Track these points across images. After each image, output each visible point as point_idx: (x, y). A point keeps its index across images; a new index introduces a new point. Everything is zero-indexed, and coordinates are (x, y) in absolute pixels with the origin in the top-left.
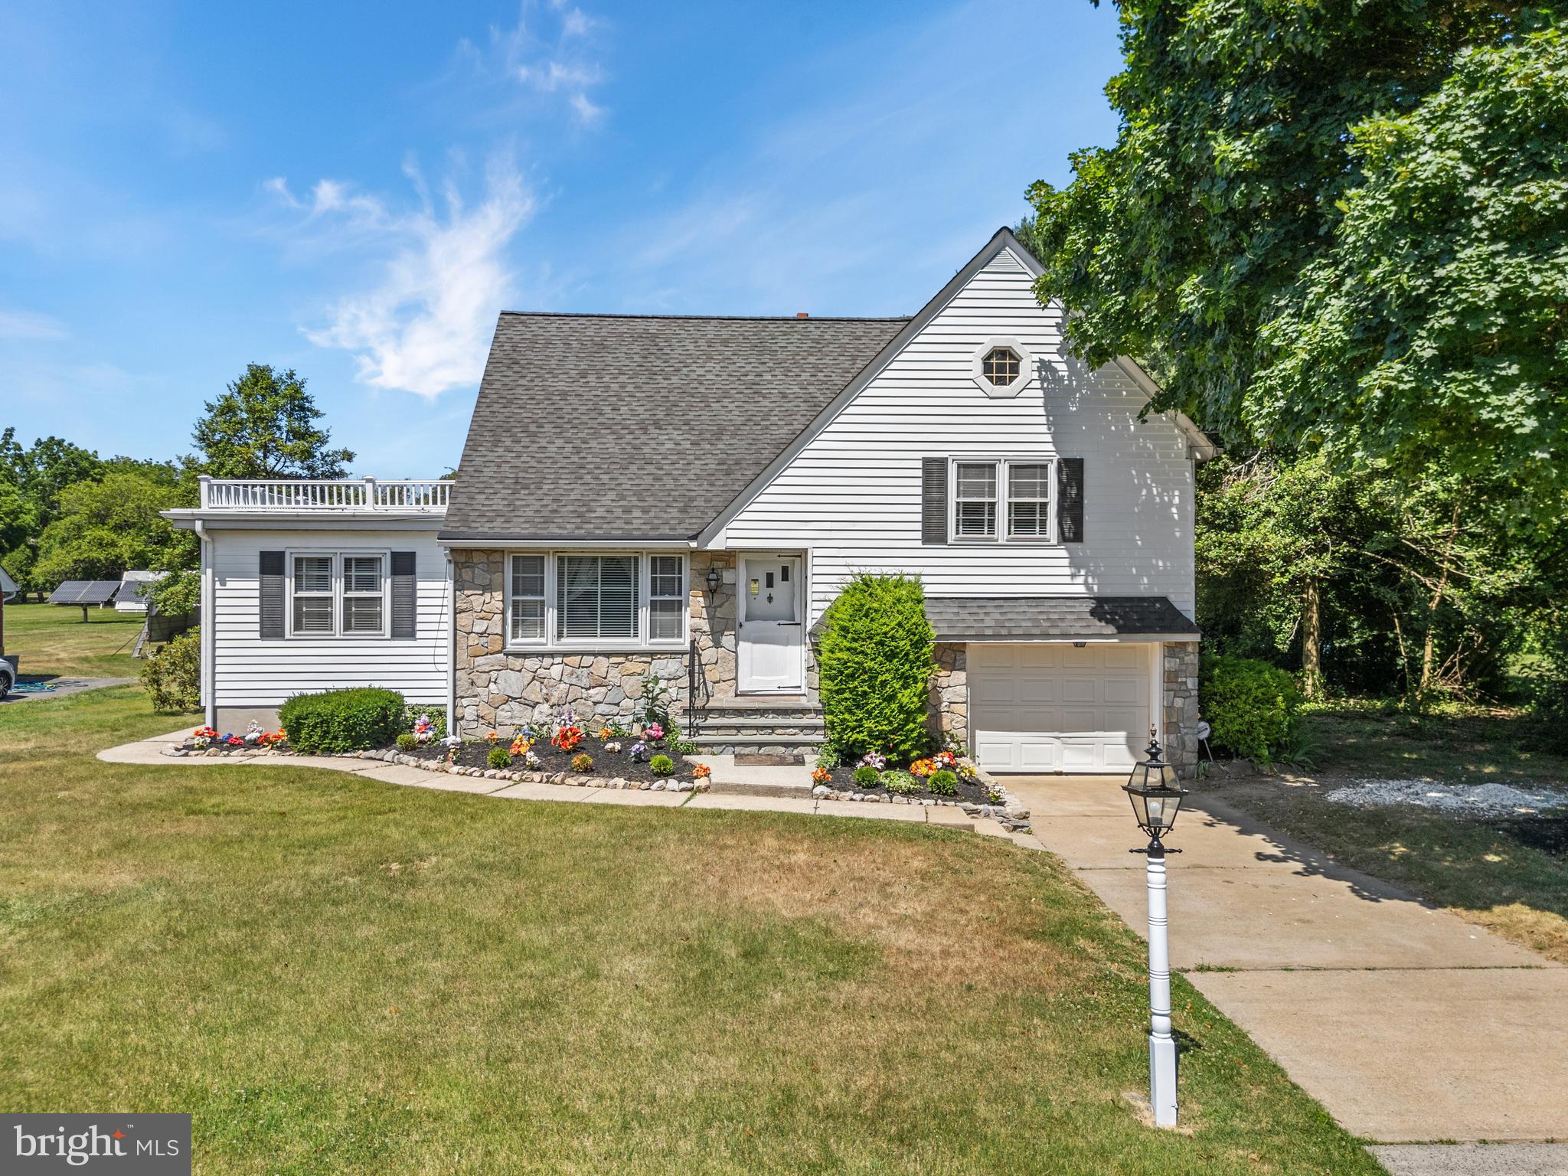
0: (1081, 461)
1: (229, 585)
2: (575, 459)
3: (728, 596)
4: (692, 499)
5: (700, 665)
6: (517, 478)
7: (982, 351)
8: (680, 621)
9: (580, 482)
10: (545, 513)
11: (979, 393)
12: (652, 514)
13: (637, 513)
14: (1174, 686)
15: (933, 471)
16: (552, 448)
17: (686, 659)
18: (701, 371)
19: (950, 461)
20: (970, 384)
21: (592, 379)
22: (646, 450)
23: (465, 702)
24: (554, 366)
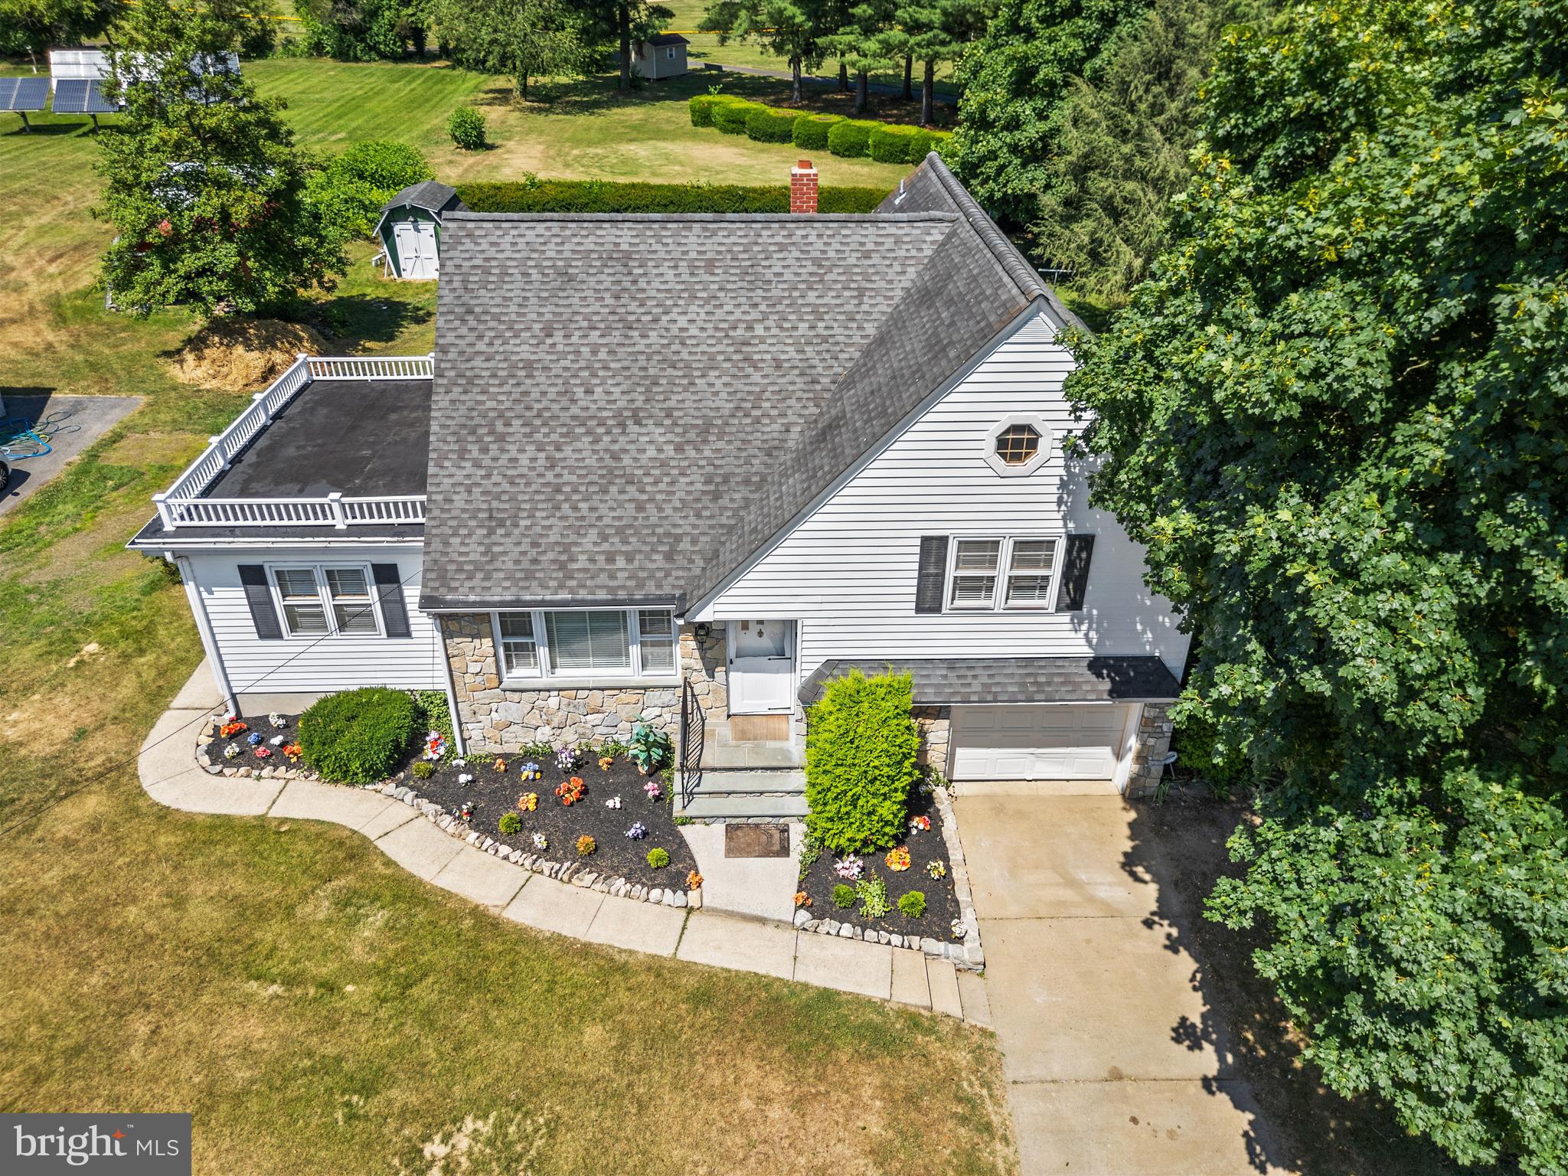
0: (1093, 537)
1: (216, 595)
2: (550, 476)
3: (718, 640)
4: (678, 538)
5: (693, 695)
6: (490, 510)
7: (997, 429)
8: (671, 655)
9: (558, 514)
10: (525, 565)
11: (990, 472)
12: (636, 563)
13: (621, 562)
14: (1150, 729)
15: (933, 549)
16: (524, 460)
17: (679, 692)
18: (682, 321)
19: (951, 540)
20: (981, 463)
21: (558, 336)
22: (627, 461)
23: (470, 726)
24: (513, 317)
